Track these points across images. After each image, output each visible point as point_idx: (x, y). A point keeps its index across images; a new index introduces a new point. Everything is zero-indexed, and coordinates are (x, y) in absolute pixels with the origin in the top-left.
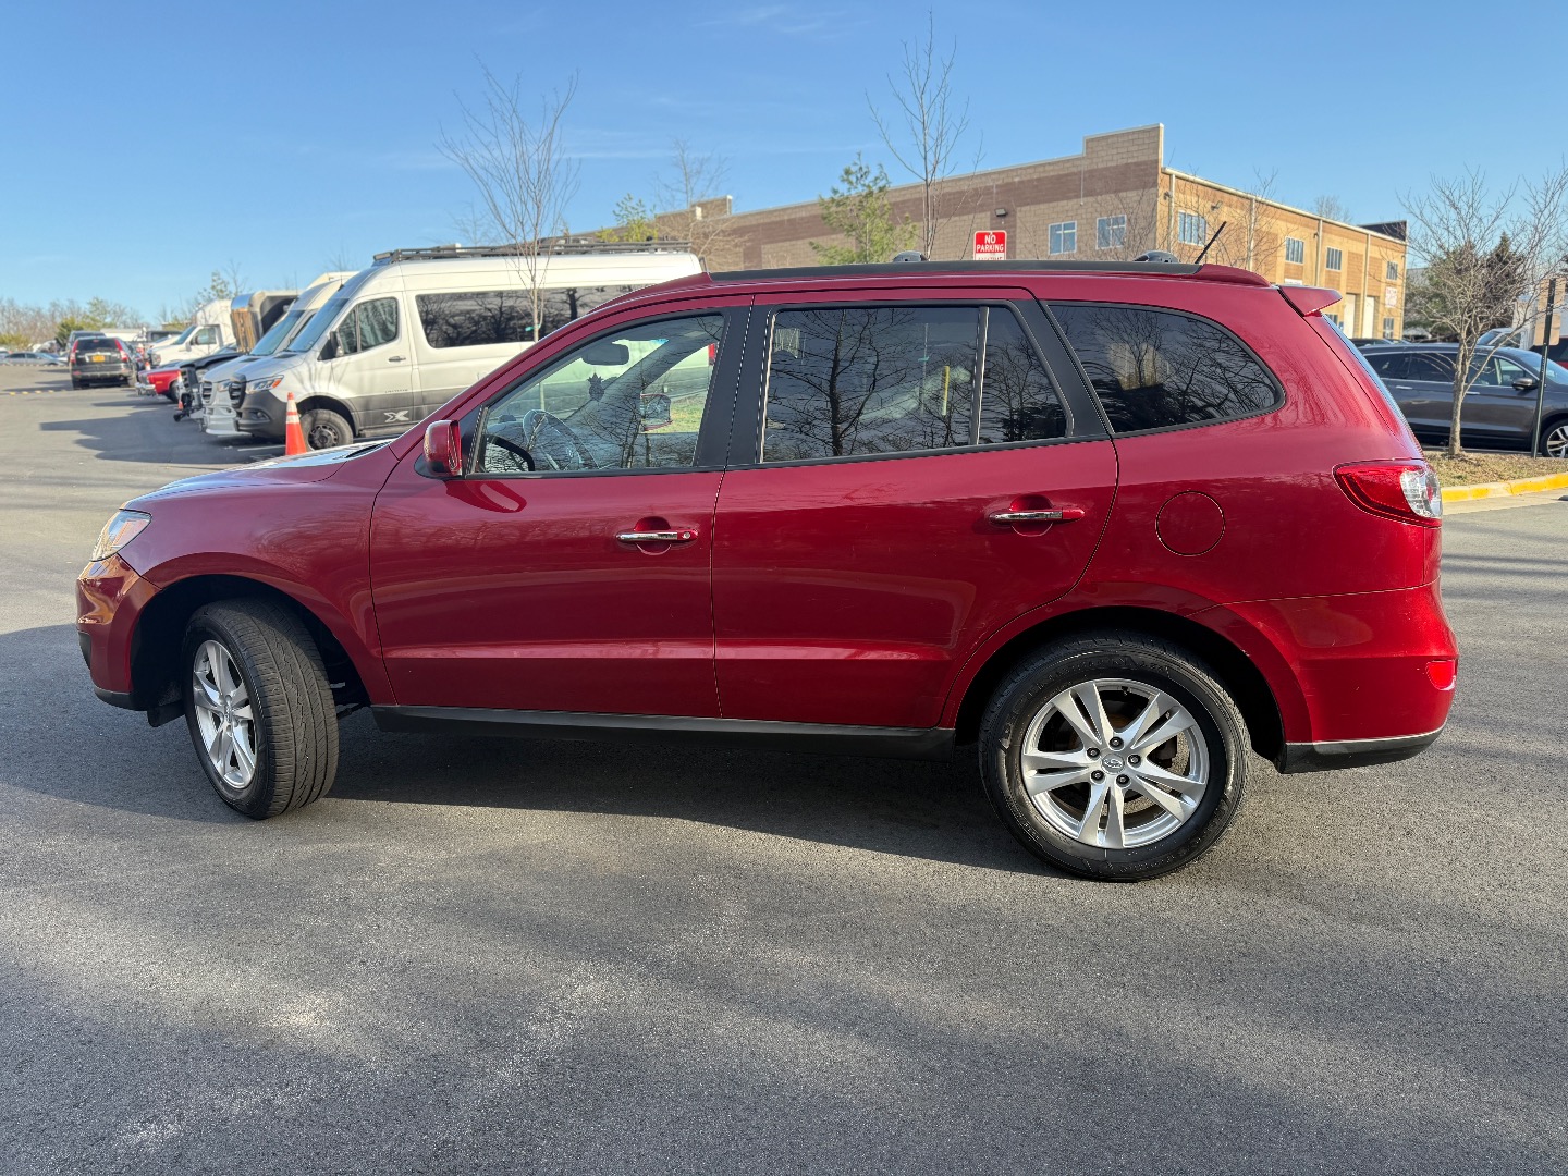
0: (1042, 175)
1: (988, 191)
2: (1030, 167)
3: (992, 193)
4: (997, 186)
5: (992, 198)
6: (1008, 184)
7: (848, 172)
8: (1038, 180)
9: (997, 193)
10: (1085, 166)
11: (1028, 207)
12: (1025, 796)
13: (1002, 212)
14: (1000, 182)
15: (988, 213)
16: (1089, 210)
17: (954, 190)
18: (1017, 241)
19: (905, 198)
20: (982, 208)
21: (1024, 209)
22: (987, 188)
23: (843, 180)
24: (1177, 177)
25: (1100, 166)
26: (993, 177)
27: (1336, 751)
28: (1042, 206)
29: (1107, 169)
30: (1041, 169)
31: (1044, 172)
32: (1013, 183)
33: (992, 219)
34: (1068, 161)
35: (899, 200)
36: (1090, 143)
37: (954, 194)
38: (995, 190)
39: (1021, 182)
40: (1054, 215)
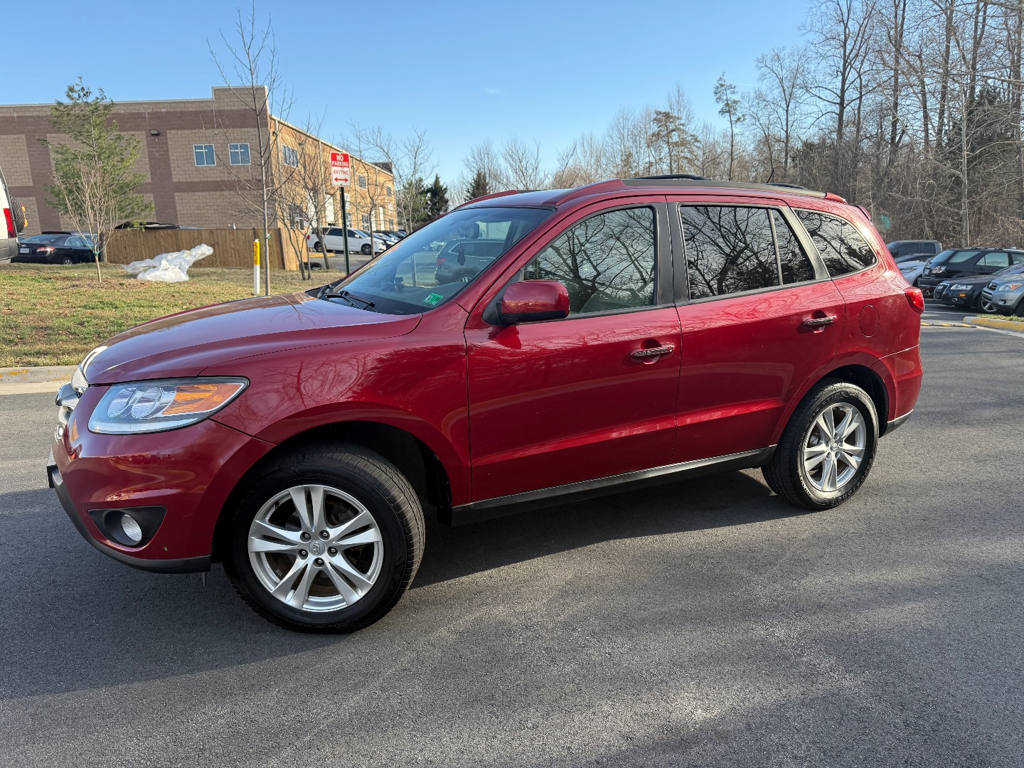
0: (184, 110)
1: (140, 116)
2: (173, 103)
3: (145, 118)
4: (148, 113)
5: (145, 121)
6: (157, 113)
7: (71, 89)
8: (181, 112)
9: (149, 118)
10: (214, 107)
13: (156, 132)
14: (150, 111)
15: (144, 132)
16: (222, 138)
18: (170, 154)
20: (137, 128)
21: (172, 131)
22: (140, 114)
24: (278, 122)
25: (226, 108)
26: (145, 106)
28: (186, 131)
29: (231, 111)
30: (183, 105)
31: (185, 107)
32: (161, 112)
33: (147, 137)
34: (202, 102)
36: (217, 91)
38: (147, 116)
39: (168, 112)
40: (197, 139)
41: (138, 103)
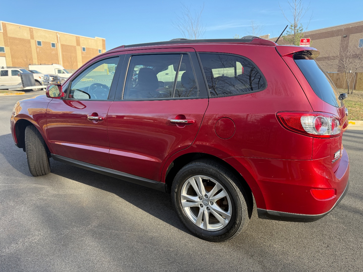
0: (359, 25)
1: (341, 30)
3: (343, 31)
4: (344, 29)
6: (348, 28)
8: (358, 26)
9: (344, 31)
11: (353, 34)
12: (181, 207)
13: (345, 36)
14: (345, 28)
15: (341, 36)
17: (331, 30)
19: (316, 33)
20: (339, 35)
21: (352, 35)
22: (341, 29)
23: (290, 28)
26: (343, 26)
27: (275, 214)
28: (358, 34)
30: (359, 23)
31: (360, 24)
32: (350, 28)
33: (342, 38)
35: (315, 33)
37: (331, 31)
38: (343, 30)
39: (352, 28)
41: (341, 26)
